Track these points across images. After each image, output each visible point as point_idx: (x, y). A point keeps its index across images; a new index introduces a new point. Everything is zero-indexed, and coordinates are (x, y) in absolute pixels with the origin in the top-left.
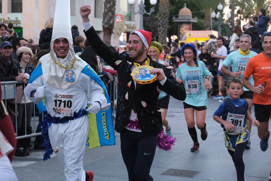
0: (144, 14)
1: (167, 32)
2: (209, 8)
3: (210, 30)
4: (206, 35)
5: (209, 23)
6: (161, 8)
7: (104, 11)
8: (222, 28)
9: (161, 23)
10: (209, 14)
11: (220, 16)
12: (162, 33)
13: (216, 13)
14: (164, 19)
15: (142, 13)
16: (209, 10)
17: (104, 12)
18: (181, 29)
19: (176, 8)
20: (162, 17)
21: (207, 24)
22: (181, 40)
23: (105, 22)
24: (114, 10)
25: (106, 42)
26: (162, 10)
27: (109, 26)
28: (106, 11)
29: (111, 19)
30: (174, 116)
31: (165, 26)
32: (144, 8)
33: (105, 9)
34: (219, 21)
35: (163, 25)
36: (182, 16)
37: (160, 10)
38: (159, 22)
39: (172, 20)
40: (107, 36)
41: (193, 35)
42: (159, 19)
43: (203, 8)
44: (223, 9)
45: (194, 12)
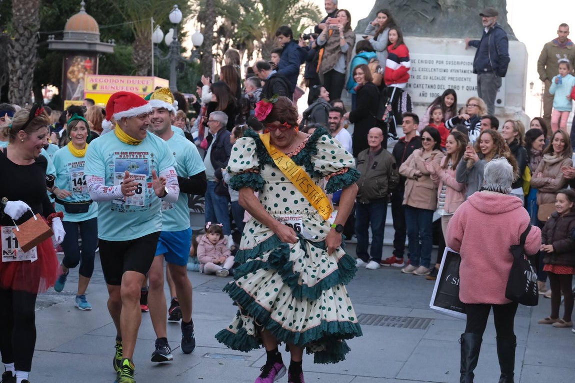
1: (32, 76)
2: (148, 16)
3: (149, 74)
4: (136, 89)
5: (146, 58)
6: (19, 10)
8: (179, 70)
9: (17, 52)
10: (146, 35)
11: (174, 39)
12: (19, 79)
13: (166, 32)
14: (26, 40)
16: (149, 22)
18: (71, 69)
19: (57, 11)
20: (21, 35)
21: (141, 58)
22: (70, 99)
26: (21, 15)
30: (55, 304)
31: (27, 60)
34: (173, 52)
35: (22, 56)
36: (72, 34)
37: (17, 15)
38: (13, 47)
39: (47, 45)
41: (102, 87)
42: (13, 39)
43: (133, 17)
44: (181, 22)
45: (106, 27)
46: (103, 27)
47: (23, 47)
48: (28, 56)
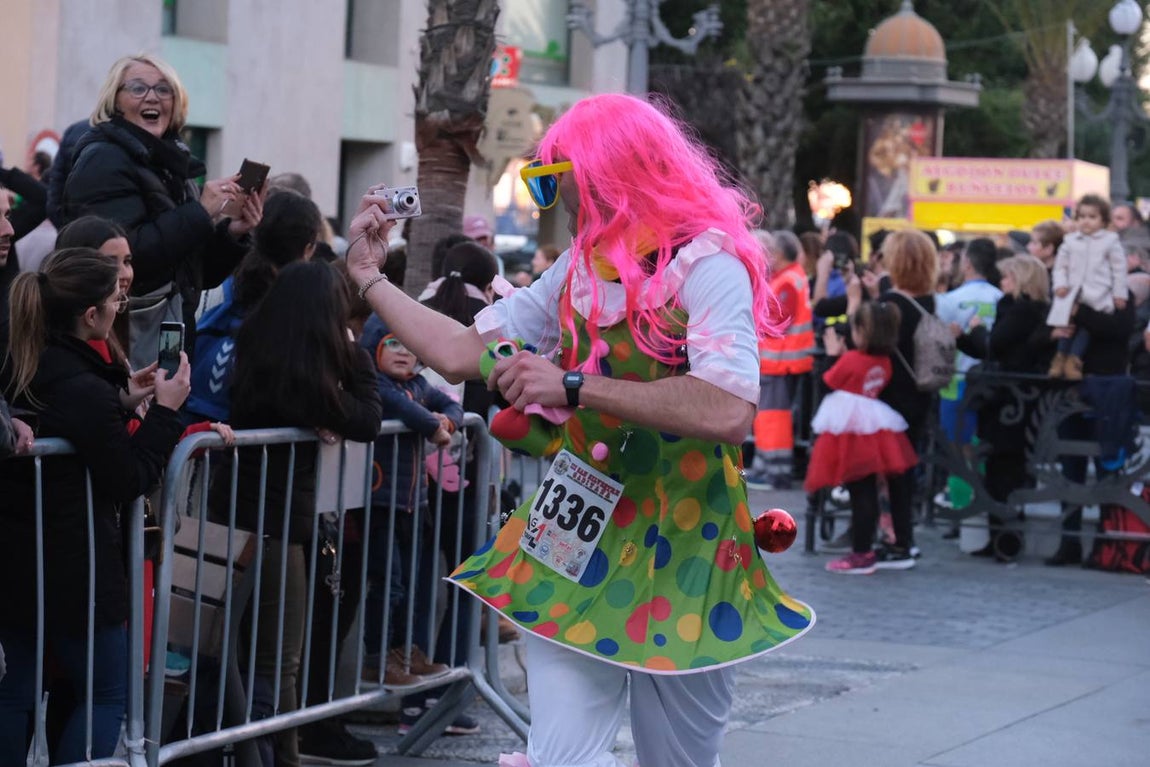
0: (654, 43)
1: (792, 162)
2: (1060, 19)
3: (1062, 154)
4: (1033, 190)
5: (1055, 116)
6: (763, 13)
7: (430, 21)
8: (1132, 143)
9: (758, 107)
10: (1055, 62)
11: (1122, 69)
12: (762, 169)
13: (1102, 54)
14: (777, 81)
15: (645, 41)
16: (1061, 33)
17: (425, 26)
18: (878, 145)
19: (848, 12)
20: (768, 69)
21: (1045, 117)
22: (874, 214)
23: (433, 91)
24: (492, 16)
25: (436, 216)
26: (768, 24)
27: (458, 116)
28: (438, 22)
29: (471, 73)
30: (847, 689)
31: (780, 126)
32: (656, 11)
33: (431, 11)
34: (1119, 102)
35: (768, 118)
36: (884, 62)
37: (757, 24)
38: (748, 96)
39: (824, 90)
40: (440, 177)
41: (951, 187)
42: (749, 78)
43: (1024, 23)
44: (1140, 30)
45: (963, 44)
46: (954, 45)
47: (771, 96)
48: (781, 117)
